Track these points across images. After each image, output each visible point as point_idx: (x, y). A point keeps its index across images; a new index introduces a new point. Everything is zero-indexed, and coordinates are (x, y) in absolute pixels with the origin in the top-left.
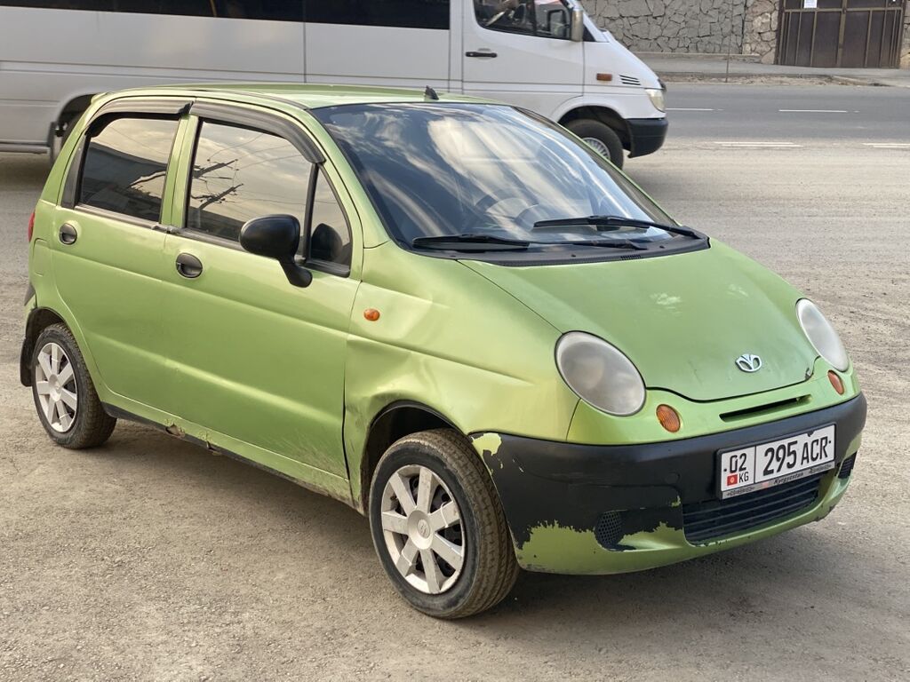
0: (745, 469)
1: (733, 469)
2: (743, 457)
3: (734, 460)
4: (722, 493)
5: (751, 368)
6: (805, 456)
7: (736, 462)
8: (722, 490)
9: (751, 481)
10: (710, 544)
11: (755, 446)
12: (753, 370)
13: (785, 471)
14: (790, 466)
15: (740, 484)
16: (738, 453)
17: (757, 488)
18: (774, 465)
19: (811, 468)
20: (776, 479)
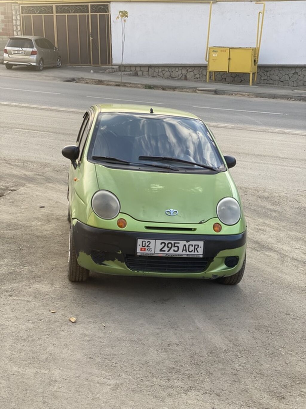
0: (150, 247)
1: (144, 245)
2: (149, 243)
3: (144, 243)
4: (137, 253)
5: (171, 214)
6: (185, 249)
7: (145, 244)
8: (138, 251)
9: (153, 252)
10: (140, 272)
11: (156, 240)
12: (172, 215)
13: (171, 252)
14: (174, 251)
15: (146, 252)
16: (147, 241)
17: (155, 255)
18: (166, 249)
19: (188, 255)
20: (167, 254)
